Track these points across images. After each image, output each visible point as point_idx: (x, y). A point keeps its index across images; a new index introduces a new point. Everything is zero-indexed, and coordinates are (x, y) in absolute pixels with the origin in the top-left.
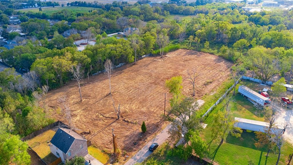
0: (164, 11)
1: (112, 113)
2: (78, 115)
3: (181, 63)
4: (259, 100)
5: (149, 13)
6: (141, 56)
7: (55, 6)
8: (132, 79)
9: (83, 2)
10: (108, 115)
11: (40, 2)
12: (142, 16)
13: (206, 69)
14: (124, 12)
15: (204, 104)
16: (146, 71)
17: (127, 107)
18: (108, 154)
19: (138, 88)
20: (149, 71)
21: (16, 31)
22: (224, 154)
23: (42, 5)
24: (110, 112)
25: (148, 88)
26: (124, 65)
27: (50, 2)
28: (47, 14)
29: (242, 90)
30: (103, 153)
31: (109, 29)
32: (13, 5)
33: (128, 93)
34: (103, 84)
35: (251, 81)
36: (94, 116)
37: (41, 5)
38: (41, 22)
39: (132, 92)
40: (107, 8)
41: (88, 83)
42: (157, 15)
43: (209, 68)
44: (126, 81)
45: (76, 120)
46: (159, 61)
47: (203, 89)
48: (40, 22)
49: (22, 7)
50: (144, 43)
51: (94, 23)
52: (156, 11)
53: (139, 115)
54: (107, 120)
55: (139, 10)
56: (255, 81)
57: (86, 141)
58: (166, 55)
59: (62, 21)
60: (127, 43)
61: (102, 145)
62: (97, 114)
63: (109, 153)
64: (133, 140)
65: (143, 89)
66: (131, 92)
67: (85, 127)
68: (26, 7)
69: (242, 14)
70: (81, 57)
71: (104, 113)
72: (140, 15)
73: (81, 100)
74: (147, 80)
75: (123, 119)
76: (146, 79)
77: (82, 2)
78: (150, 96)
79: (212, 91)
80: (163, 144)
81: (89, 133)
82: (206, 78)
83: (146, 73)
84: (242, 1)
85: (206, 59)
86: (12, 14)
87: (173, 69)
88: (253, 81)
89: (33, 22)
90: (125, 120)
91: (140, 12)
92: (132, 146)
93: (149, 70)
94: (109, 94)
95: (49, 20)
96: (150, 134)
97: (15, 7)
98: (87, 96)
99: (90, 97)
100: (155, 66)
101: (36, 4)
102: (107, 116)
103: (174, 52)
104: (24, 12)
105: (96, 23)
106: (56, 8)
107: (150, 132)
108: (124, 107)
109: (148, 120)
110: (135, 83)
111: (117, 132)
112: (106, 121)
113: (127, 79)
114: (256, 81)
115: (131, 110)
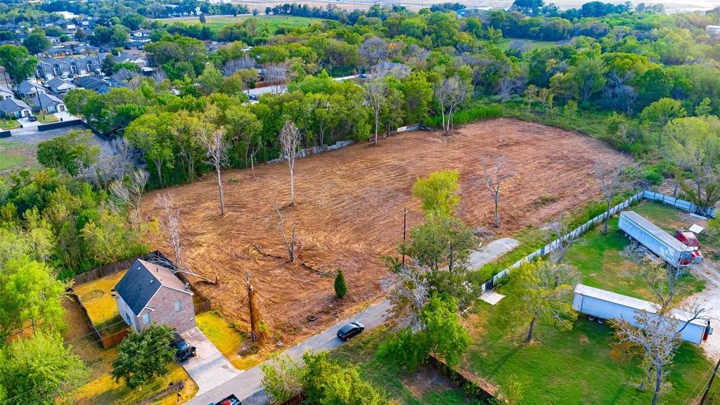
0: (489, 28)
1: (281, 247)
2: (204, 245)
3: (492, 149)
4: (667, 252)
5: (449, 31)
6: (395, 128)
7: (240, 13)
8: (357, 177)
9: (302, 6)
10: (270, 250)
11: (208, 5)
12: (428, 39)
13: (551, 169)
14: (387, 28)
15: (516, 249)
16: (396, 163)
17: (322, 238)
18: (242, 333)
19: (363, 198)
20: (403, 163)
21: (135, 62)
22: (521, 370)
23: (211, 11)
24: (277, 244)
25: (386, 200)
26: (347, 145)
27: (229, 5)
28: (212, 30)
29: (627, 221)
30: (230, 330)
31: (338, 66)
32: (148, 8)
33: (335, 207)
34: (284, 184)
35: (668, 204)
36: (239, 251)
37: (209, 11)
38: (187, 42)
39: (343, 207)
40: (353, 19)
41: (252, 179)
42: (466, 37)
43: (559, 167)
44: (338, 180)
45: (196, 253)
46: (436, 142)
47: (528, 214)
48: (185, 41)
49: (166, 13)
50: (403, 96)
51: (304, 49)
52: (470, 28)
53: (342, 258)
54: (265, 261)
55: (423, 25)
56: (677, 205)
57: (190, 295)
58: (459, 131)
59: (234, 43)
60: (358, 92)
61: (234, 313)
62: (247, 246)
63: (244, 331)
64: (309, 311)
65: (374, 202)
66: (341, 205)
67: (210, 270)
68: (175, 14)
69: (699, 41)
70: (241, 118)
71: (264, 246)
72: (424, 35)
73: (222, 214)
74: (392, 182)
75: (302, 263)
76: (388, 179)
77: (300, 6)
78: (385, 219)
79: (548, 220)
80: (377, 327)
81: (216, 284)
82: (543, 189)
83: (394, 168)
84: (710, 11)
85: (561, 145)
86: (139, 26)
87: (463, 163)
88: (671, 205)
89: (170, 43)
90: (306, 264)
91: (424, 29)
92: (303, 323)
93: (403, 160)
94: (290, 206)
95: (216, 43)
96: (354, 302)
97: (150, 13)
98: (238, 206)
99: (243, 210)
100: (423, 151)
101: (199, 9)
102: (267, 253)
103: (481, 124)
104: (166, 25)
105: (310, 48)
106: (240, 19)
107: (355, 298)
108: (313, 238)
109: (359, 272)
110: (360, 186)
111: (278, 289)
112: (262, 263)
113: (342, 177)
114: (681, 206)
115: (328, 244)
